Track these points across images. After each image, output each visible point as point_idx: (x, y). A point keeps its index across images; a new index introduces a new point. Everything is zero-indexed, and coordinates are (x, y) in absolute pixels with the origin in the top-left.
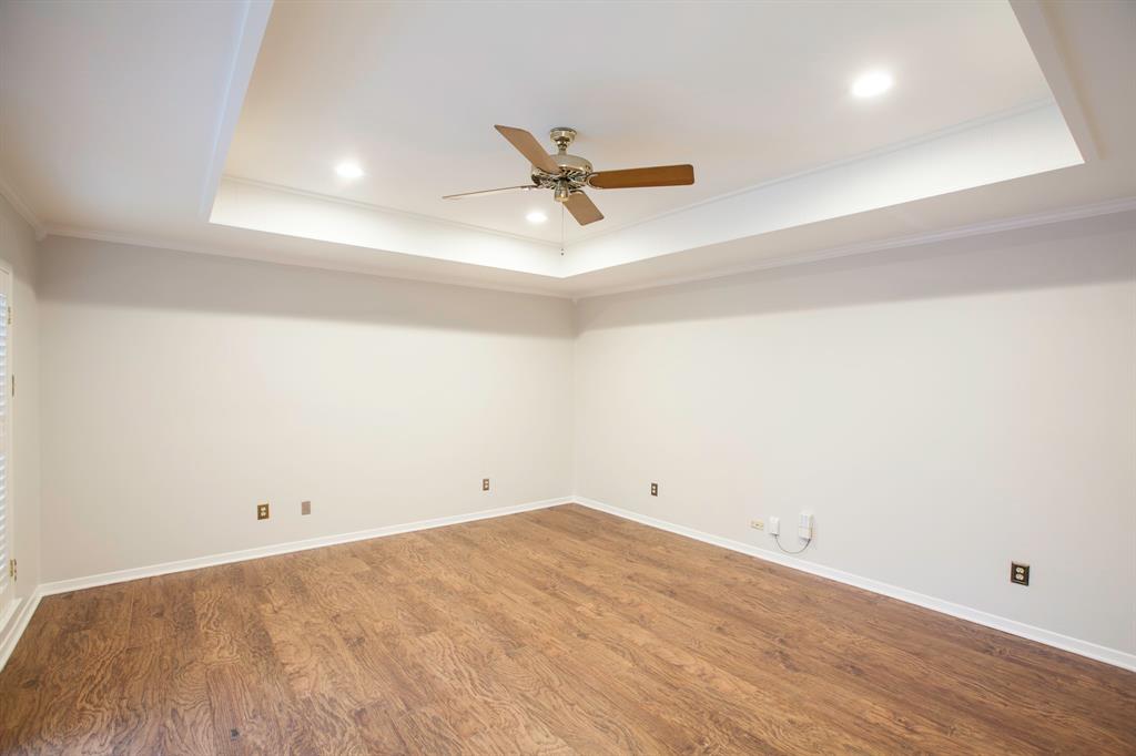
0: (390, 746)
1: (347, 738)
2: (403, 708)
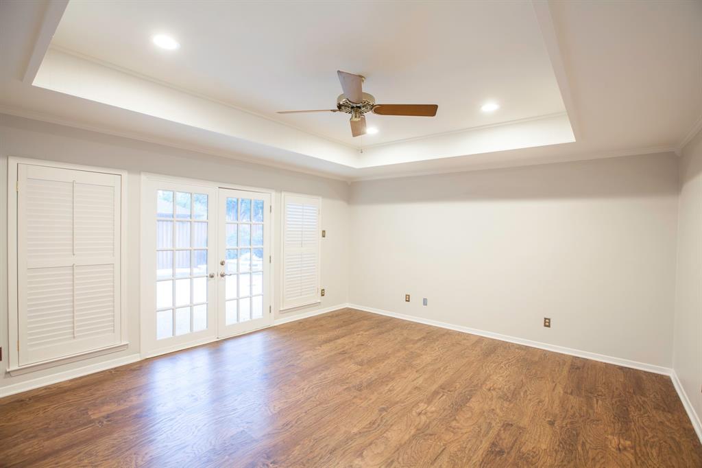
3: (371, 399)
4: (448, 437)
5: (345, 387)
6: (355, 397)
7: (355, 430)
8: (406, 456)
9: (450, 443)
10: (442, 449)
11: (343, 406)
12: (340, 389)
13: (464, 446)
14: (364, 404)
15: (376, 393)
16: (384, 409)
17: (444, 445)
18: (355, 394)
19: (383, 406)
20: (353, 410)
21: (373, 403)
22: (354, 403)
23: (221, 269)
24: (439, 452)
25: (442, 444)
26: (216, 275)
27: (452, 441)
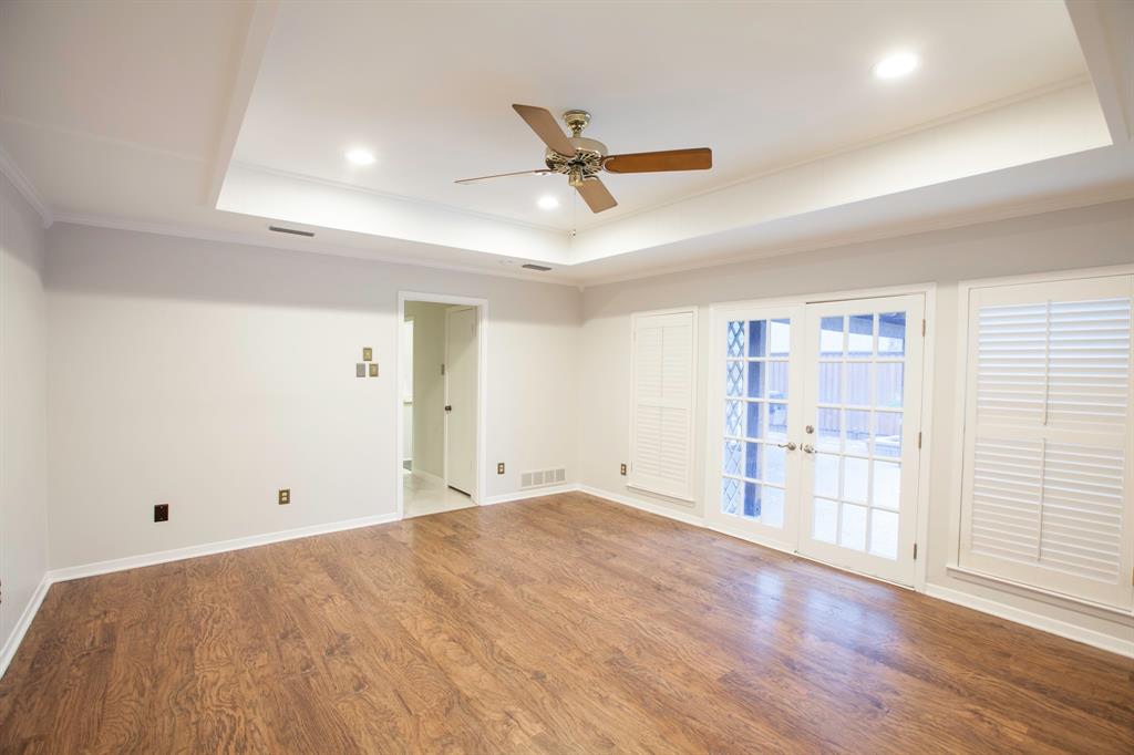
4: (430, 728)
8: (425, 672)
9: (418, 725)
10: (411, 708)
13: (398, 739)
17: (417, 716)
23: (807, 440)
24: (409, 706)
25: (421, 714)
26: (798, 448)
27: (418, 729)
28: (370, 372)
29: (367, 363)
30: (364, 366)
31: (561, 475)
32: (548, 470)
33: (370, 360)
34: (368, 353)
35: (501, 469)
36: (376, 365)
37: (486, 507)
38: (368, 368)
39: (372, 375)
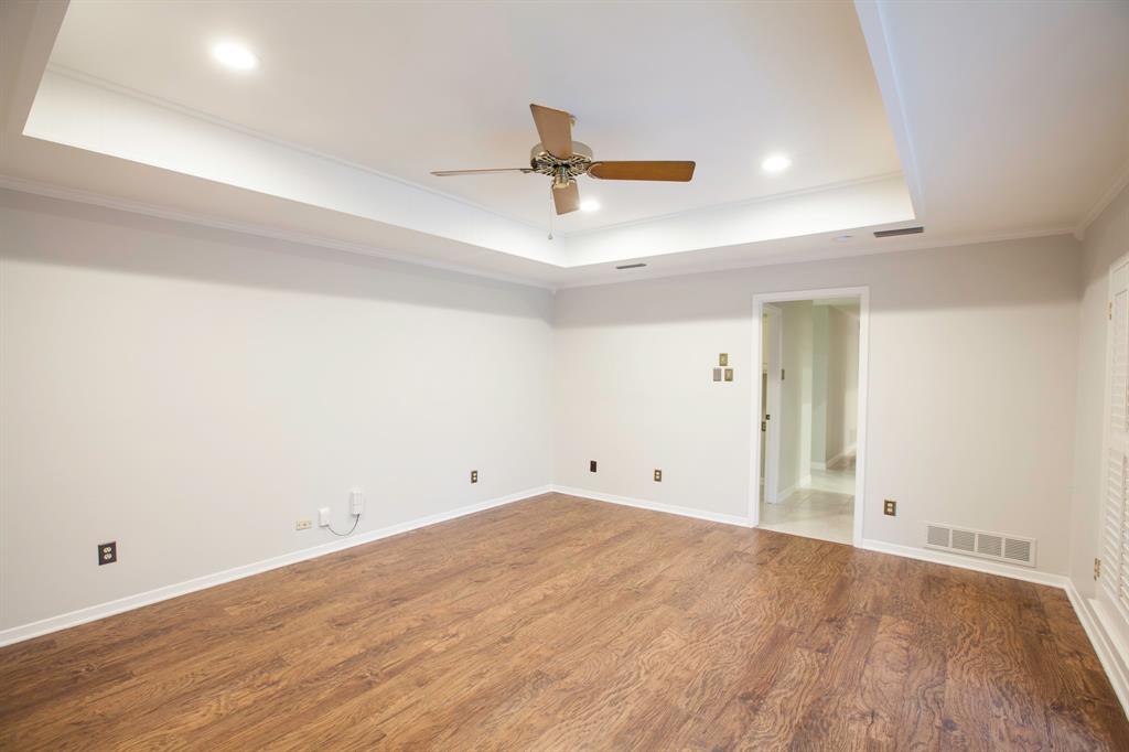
0: (738, 709)
1: (755, 743)
2: (691, 722)
3: (522, 656)
5: (568, 680)
6: (549, 659)
7: (550, 615)
11: (569, 643)
12: (577, 676)
14: (533, 648)
15: (511, 668)
16: (505, 640)
18: (549, 666)
19: (505, 645)
20: (553, 638)
21: (521, 650)
22: (552, 648)
28: (726, 375)
29: (723, 368)
30: (719, 371)
31: (1019, 551)
32: (986, 532)
33: (725, 365)
34: (724, 358)
35: (890, 508)
36: (731, 371)
37: (861, 551)
38: (724, 373)
39: (727, 380)
